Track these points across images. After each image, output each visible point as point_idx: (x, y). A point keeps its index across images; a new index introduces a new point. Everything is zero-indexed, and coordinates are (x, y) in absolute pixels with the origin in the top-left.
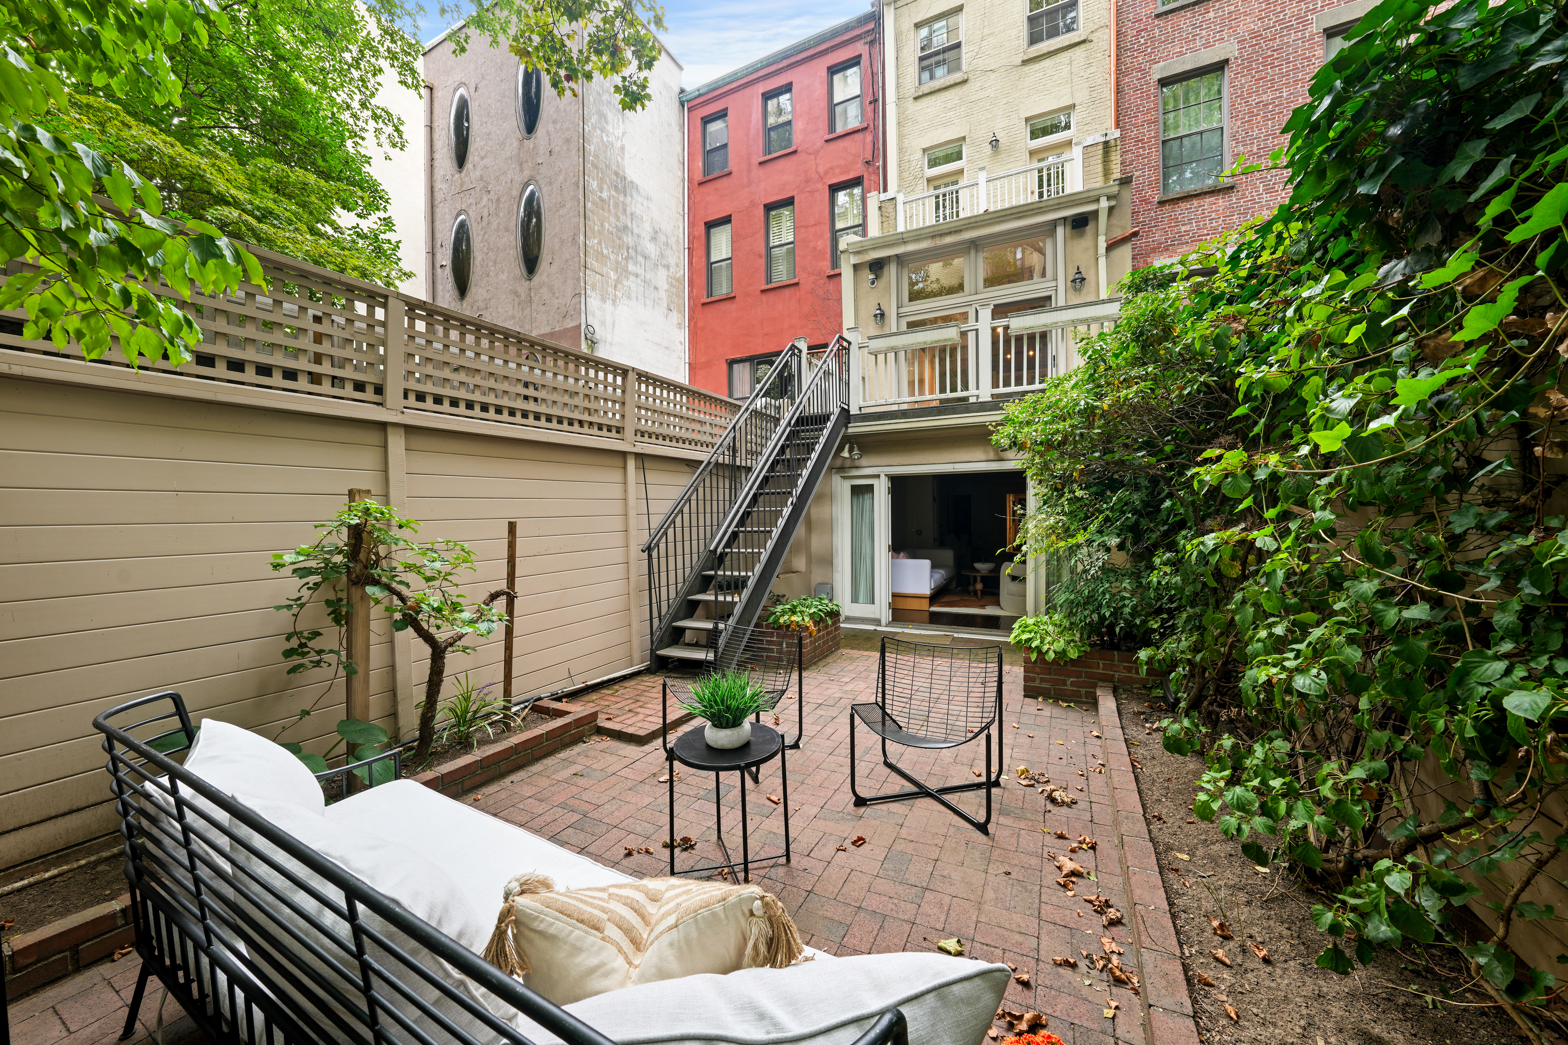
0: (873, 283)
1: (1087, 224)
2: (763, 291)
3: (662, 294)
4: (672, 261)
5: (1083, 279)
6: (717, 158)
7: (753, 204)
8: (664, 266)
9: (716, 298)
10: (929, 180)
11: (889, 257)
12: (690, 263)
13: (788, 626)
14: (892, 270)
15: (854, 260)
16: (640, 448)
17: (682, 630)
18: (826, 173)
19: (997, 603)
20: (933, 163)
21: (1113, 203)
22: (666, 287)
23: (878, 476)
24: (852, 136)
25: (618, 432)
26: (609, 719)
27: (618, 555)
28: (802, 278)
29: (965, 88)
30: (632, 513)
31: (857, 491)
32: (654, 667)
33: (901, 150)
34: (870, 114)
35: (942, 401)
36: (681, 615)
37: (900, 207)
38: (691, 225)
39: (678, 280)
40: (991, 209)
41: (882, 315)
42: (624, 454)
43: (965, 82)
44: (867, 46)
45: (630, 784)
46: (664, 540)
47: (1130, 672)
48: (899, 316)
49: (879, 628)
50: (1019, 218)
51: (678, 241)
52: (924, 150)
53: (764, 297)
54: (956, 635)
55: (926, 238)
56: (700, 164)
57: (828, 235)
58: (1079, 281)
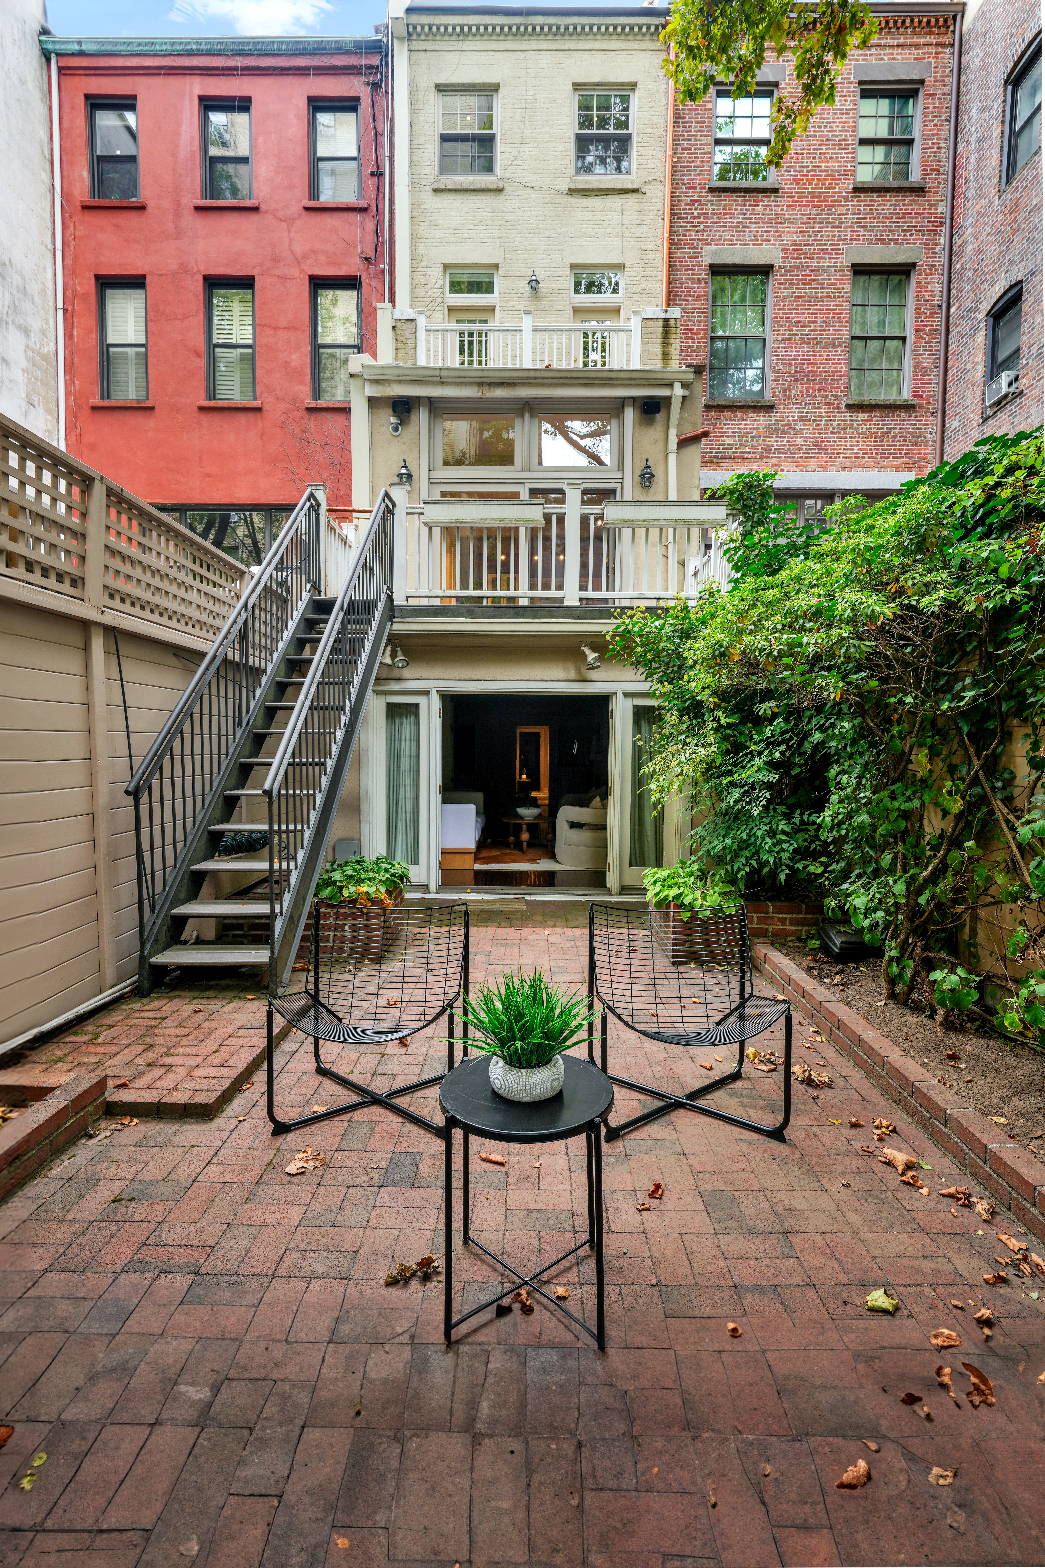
0: (396, 429)
1: (658, 412)
2: (202, 409)
3: (17, 373)
4: (35, 324)
5: (653, 476)
6: (114, 174)
7: (184, 269)
8: (19, 327)
9: (112, 403)
10: (451, 309)
11: (419, 398)
12: (69, 335)
13: (353, 902)
14: (423, 416)
15: (371, 391)
16: (110, 618)
17: (180, 922)
18: (305, 257)
19: (553, 856)
20: (456, 287)
21: (687, 393)
22: (24, 363)
23: (427, 693)
24: (346, 215)
25: (74, 583)
26: (124, 1085)
27: (77, 799)
28: (265, 400)
29: (499, 199)
30: (100, 728)
31: (395, 712)
32: (146, 984)
33: (414, 256)
34: (373, 192)
35: (532, 599)
36: (182, 896)
37: (421, 335)
38: (70, 272)
39: (45, 357)
40: (555, 366)
41: (409, 476)
42: (85, 626)
43: (499, 190)
44: (369, 89)
45: (240, 1194)
46: (157, 775)
47: (784, 924)
48: (432, 482)
49: (427, 896)
50: (585, 385)
51: (43, 292)
52: (446, 267)
53: (205, 419)
54: (527, 898)
55: (471, 384)
56: (85, 174)
57: (307, 349)
58: (646, 477)
